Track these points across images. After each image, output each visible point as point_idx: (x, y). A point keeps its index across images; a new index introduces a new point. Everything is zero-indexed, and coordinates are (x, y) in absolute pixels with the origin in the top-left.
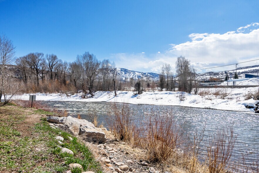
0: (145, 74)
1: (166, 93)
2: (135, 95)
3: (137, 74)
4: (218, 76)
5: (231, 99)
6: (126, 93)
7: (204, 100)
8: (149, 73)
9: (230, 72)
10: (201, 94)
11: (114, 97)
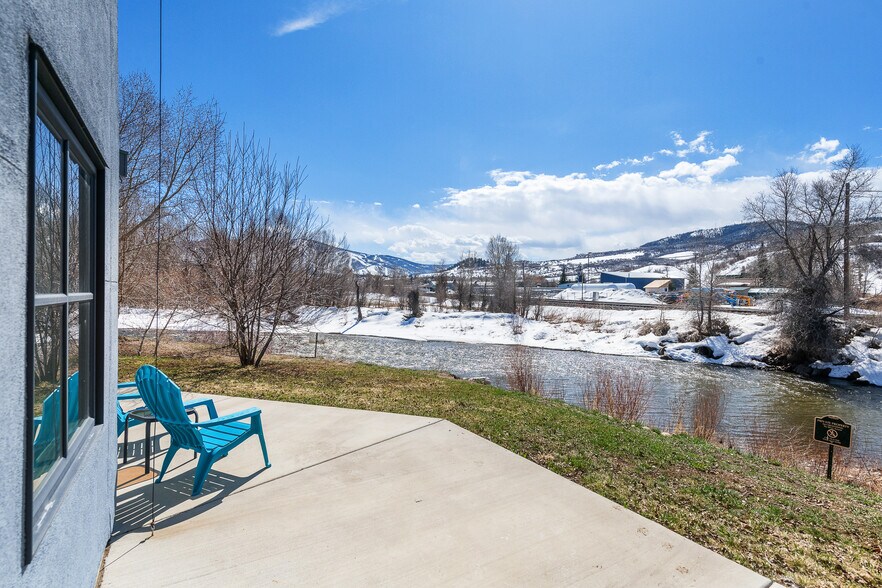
0: (371, 257)
1: (477, 317)
2: (408, 320)
3: (353, 256)
4: (538, 272)
5: (611, 331)
6: (386, 314)
7: (563, 334)
8: (381, 256)
9: (562, 263)
10: (549, 319)
11: (357, 323)
